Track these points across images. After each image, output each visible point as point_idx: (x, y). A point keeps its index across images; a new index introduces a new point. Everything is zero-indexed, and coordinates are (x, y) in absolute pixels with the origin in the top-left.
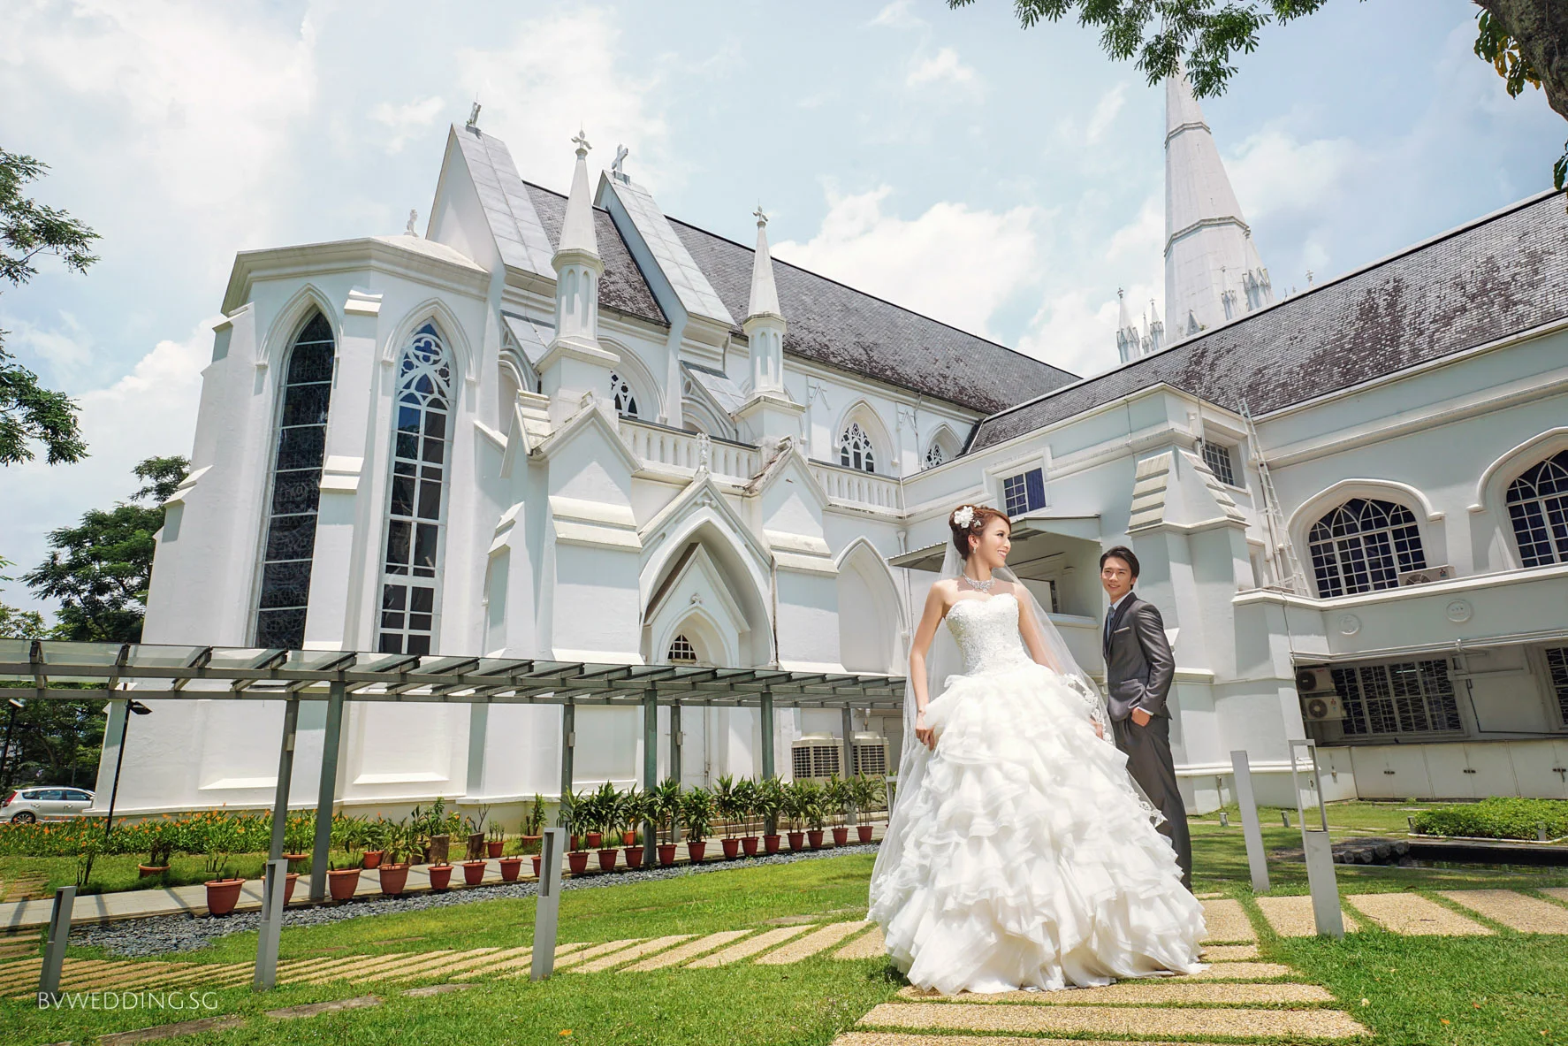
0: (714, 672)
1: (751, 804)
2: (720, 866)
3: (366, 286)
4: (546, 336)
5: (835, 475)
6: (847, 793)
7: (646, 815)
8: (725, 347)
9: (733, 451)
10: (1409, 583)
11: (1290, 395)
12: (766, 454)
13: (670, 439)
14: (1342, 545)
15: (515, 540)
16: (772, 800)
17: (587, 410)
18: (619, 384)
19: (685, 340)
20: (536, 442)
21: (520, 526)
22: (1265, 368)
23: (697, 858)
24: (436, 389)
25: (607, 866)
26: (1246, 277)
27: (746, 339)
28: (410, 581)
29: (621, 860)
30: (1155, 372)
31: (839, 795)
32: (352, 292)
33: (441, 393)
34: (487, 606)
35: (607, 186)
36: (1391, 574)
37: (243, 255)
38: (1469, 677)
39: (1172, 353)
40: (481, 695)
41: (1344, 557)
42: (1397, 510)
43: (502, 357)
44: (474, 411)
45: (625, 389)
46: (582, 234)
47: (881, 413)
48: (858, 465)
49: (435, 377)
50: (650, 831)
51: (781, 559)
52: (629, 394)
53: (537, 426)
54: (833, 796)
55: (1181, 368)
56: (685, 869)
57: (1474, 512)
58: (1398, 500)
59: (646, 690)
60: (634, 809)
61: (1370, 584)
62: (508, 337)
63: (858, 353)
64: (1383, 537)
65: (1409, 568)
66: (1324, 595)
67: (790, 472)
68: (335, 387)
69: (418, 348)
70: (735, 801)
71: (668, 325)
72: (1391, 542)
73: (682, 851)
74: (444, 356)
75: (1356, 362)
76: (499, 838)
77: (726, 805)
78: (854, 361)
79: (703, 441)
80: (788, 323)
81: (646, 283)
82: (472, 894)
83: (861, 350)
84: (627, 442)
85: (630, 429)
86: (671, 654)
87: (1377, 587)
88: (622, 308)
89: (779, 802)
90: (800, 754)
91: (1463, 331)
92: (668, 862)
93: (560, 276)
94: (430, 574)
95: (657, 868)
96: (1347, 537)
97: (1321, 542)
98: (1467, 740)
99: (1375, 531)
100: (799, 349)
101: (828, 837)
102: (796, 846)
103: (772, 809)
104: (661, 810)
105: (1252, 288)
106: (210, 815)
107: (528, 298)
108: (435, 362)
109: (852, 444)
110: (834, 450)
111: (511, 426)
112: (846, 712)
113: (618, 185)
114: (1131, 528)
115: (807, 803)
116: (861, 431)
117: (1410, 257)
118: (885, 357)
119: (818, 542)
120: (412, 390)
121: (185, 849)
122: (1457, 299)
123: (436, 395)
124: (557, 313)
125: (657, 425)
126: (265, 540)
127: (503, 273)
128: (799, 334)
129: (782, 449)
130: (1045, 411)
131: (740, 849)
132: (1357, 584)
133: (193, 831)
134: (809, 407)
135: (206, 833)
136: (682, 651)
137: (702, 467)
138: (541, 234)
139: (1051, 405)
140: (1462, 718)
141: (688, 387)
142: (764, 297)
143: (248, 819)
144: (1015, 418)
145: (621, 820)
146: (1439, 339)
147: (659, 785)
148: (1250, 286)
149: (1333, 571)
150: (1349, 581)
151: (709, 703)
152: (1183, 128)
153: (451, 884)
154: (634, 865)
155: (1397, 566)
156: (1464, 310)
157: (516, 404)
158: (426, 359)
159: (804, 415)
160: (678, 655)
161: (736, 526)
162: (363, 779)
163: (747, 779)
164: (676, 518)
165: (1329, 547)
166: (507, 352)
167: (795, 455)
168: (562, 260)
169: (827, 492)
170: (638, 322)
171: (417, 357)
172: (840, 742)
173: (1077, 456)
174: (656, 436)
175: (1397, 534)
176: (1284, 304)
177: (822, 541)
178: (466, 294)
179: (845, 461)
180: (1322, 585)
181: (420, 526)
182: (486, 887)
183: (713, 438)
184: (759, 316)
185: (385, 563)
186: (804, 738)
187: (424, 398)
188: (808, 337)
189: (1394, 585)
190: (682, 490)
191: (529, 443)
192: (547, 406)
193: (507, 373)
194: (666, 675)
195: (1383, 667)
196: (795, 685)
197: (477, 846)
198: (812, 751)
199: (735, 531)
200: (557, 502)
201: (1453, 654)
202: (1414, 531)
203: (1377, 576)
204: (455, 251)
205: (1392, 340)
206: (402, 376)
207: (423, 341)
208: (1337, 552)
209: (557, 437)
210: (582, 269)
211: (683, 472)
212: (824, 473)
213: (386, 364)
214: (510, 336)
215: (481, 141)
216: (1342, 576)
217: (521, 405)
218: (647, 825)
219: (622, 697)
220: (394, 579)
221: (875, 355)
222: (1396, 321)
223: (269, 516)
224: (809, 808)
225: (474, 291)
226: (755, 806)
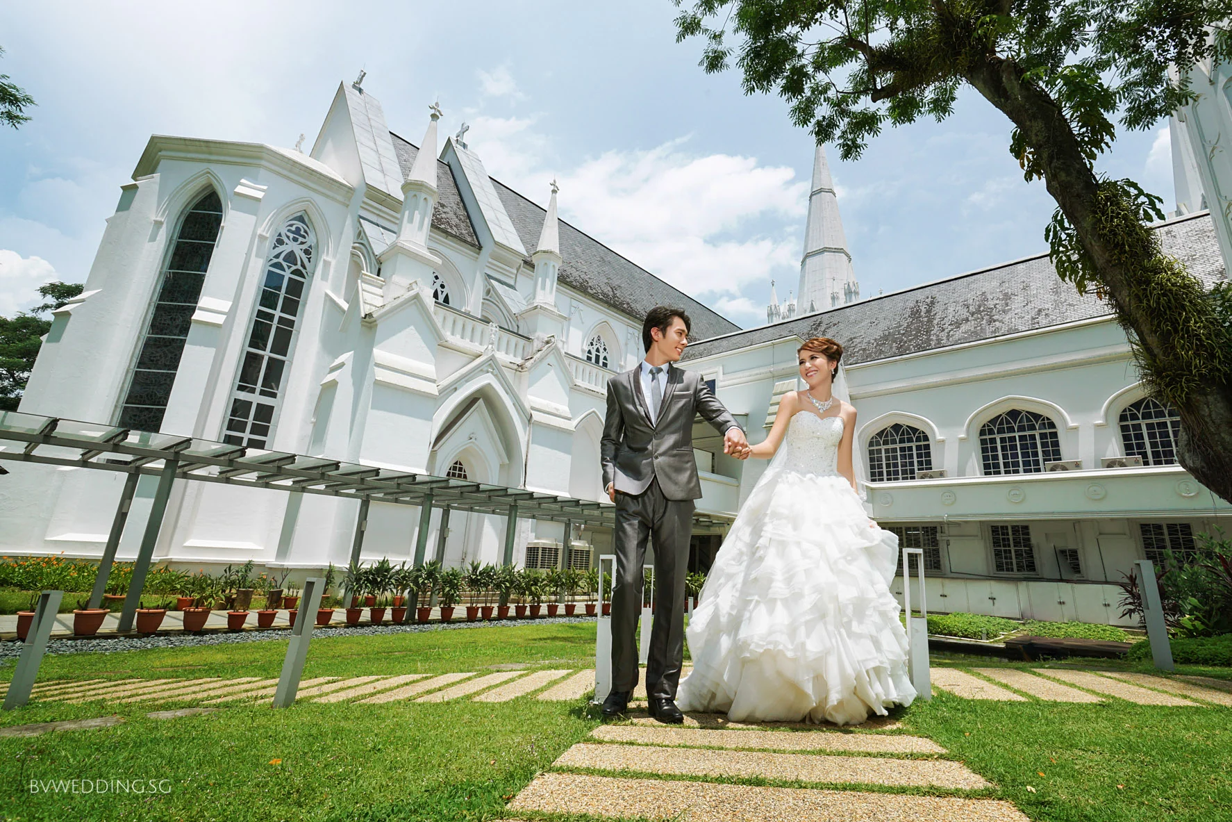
0: (478, 486)
1: (491, 582)
2: (462, 625)
3: (255, 179)
4: (389, 238)
5: (581, 366)
6: (561, 580)
7: (411, 584)
8: (518, 270)
9: (514, 339)
10: (922, 478)
11: (867, 357)
12: (537, 344)
13: (470, 324)
14: (887, 451)
15: (344, 378)
16: (507, 581)
17: (412, 293)
18: (439, 282)
19: (490, 260)
20: (370, 309)
21: (348, 368)
22: (855, 338)
23: (446, 618)
24: (299, 263)
25: (376, 620)
26: (846, 286)
27: (533, 266)
28: (256, 399)
29: (388, 615)
30: (790, 331)
31: (555, 581)
32: (243, 181)
33: (303, 266)
34: (315, 424)
35: (451, 148)
36: (912, 472)
37: (157, 137)
38: (949, 538)
39: (800, 322)
40: (297, 486)
41: (888, 458)
42: (920, 433)
43: (354, 248)
44: (327, 281)
45: (442, 286)
46: (427, 172)
47: (616, 332)
48: (597, 361)
49: (299, 253)
50: (414, 596)
51: (537, 416)
52: (446, 291)
53: (372, 298)
54: (551, 581)
55: (805, 331)
56: (435, 626)
57: (962, 440)
58: (921, 427)
59: (425, 494)
60: (403, 580)
61: (900, 476)
62: (360, 234)
63: (607, 290)
64: (910, 449)
65: (922, 469)
66: (873, 480)
67: (551, 359)
68: (217, 247)
69: (289, 231)
70: (480, 579)
71: (480, 248)
72: (915, 452)
73: (436, 613)
74: (311, 240)
75: (906, 342)
76: (295, 594)
77: (474, 583)
78: (604, 294)
79: (494, 329)
80: (563, 262)
81: (469, 217)
82: (261, 635)
83: (609, 289)
84: (438, 321)
85: (442, 312)
86: (449, 473)
87: (903, 479)
88: (449, 230)
89: (512, 582)
90: (532, 552)
91: (965, 333)
92: (424, 620)
93: (406, 198)
94: (274, 395)
95: (414, 624)
96: (890, 446)
97: (875, 448)
98: (943, 577)
99: (906, 445)
100: (568, 280)
101: (544, 610)
102: (520, 614)
103: (506, 587)
104: (423, 582)
105: (849, 293)
106: (48, 561)
107: (380, 210)
108: (302, 243)
109: (595, 348)
110: (583, 351)
111: (353, 297)
112: (568, 525)
113: (459, 149)
114: (766, 424)
115: (532, 585)
116: (602, 341)
117: (941, 285)
118: (624, 295)
119: (564, 409)
120: (280, 260)
121: (18, 585)
122: (964, 313)
123: (299, 267)
124: (400, 226)
125: (462, 312)
126: (138, 352)
127: (365, 189)
128: (569, 270)
129: (547, 343)
130: (720, 346)
131: (480, 615)
132: (893, 476)
133: (29, 571)
134: (570, 319)
135: (41, 574)
136: (457, 472)
137: (490, 346)
138: (397, 168)
139: (724, 343)
140: (942, 563)
141: (488, 292)
142: (550, 240)
143: (82, 565)
144: (701, 347)
145: (392, 586)
146: (953, 335)
147: (425, 565)
148: (847, 291)
149: (880, 466)
150: (889, 473)
151: (471, 509)
152: (821, 191)
153: (244, 626)
154: (397, 620)
155: (916, 467)
156: (967, 320)
157: (359, 281)
158: (295, 240)
159: (565, 323)
160: (454, 475)
161: (509, 390)
162: (190, 542)
163: (491, 565)
164: (466, 378)
165: (879, 451)
166: (357, 245)
167: (556, 348)
168: (408, 187)
169: (574, 374)
170: (459, 242)
171: (288, 237)
172: (561, 546)
173: (740, 374)
174: (460, 320)
175: (918, 448)
176: (869, 301)
177: (567, 409)
178: (334, 199)
179: (589, 359)
180: (873, 474)
181: (270, 358)
182: (275, 630)
183: (500, 327)
184: (544, 252)
185: (237, 383)
186: (536, 541)
187: (289, 267)
188: (576, 274)
189: (913, 478)
190: (474, 360)
191: (365, 309)
192: (382, 285)
193: (356, 259)
194: (443, 485)
195: (901, 528)
196: (535, 502)
197: (276, 599)
198: (540, 551)
199: (507, 393)
200: (379, 353)
201: (941, 523)
202: (927, 447)
203: (904, 472)
204: (329, 167)
205: (927, 332)
206: (274, 248)
207: (294, 226)
208: (883, 455)
209: (386, 308)
210: (424, 196)
211: (476, 347)
212: (574, 363)
213: (262, 238)
214: (362, 233)
215: (362, 96)
216: (885, 470)
217: (362, 281)
218: (412, 590)
219: (408, 499)
220: (243, 396)
221: (618, 293)
222: (930, 321)
223: (145, 334)
224: (533, 588)
225: (340, 198)
226: (495, 585)
